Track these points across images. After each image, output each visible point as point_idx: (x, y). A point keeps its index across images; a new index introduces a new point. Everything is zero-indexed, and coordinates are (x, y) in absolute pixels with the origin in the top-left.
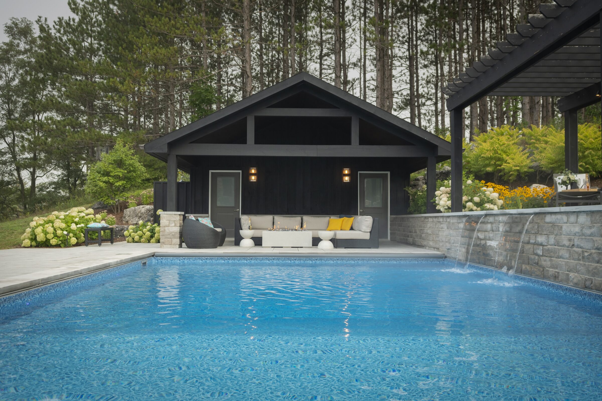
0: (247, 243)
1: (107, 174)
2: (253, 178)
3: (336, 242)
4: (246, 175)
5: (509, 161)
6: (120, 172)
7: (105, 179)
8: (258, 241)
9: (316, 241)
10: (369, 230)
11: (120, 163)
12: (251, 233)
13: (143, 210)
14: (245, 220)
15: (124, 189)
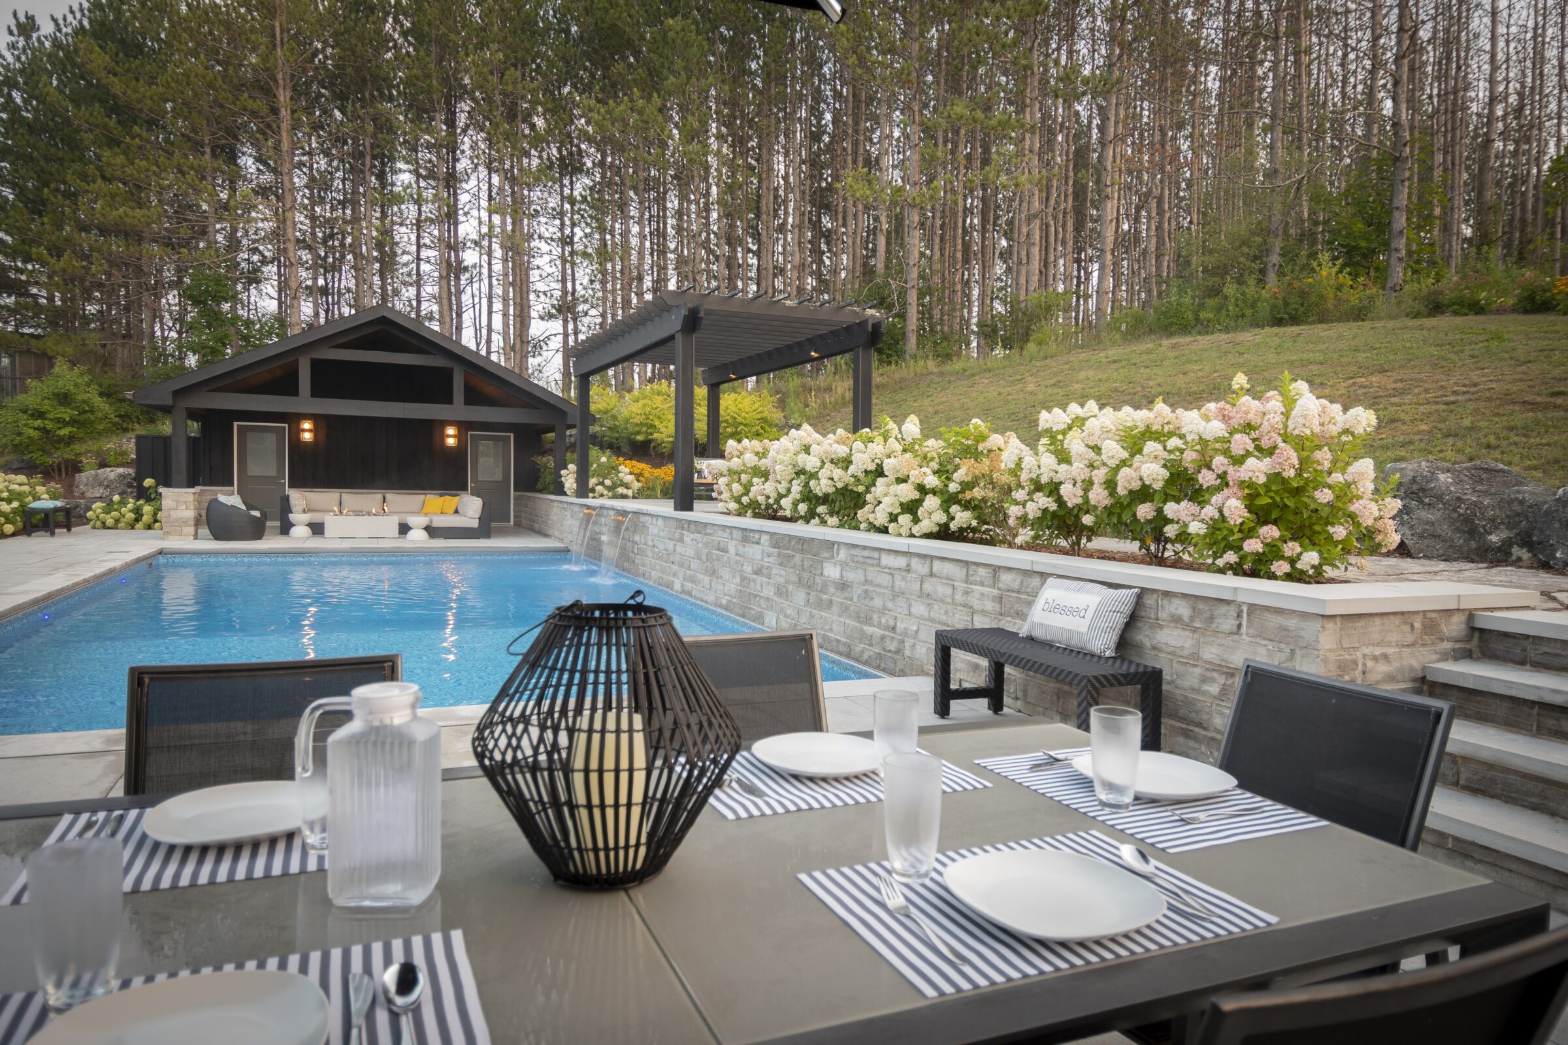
0: (300, 531)
1: (41, 415)
2: (307, 436)
3: (431, 531)
4: (296, 432)
5: (663, 429)
6: (66, 413)
7: (38, 423)
8: (317, 529)
9: (404, 529)
10: (478, 515)
11: (64, 399)
12: (307, 517)
13: (112, 476)
14: (297, 497)
15: (71, 440)
